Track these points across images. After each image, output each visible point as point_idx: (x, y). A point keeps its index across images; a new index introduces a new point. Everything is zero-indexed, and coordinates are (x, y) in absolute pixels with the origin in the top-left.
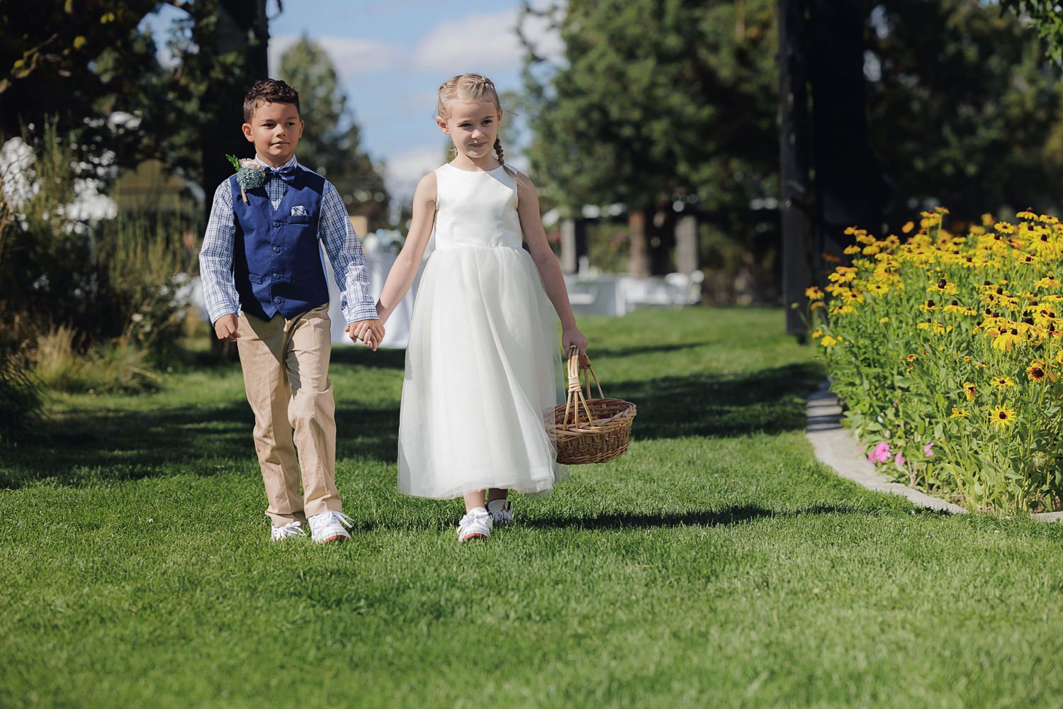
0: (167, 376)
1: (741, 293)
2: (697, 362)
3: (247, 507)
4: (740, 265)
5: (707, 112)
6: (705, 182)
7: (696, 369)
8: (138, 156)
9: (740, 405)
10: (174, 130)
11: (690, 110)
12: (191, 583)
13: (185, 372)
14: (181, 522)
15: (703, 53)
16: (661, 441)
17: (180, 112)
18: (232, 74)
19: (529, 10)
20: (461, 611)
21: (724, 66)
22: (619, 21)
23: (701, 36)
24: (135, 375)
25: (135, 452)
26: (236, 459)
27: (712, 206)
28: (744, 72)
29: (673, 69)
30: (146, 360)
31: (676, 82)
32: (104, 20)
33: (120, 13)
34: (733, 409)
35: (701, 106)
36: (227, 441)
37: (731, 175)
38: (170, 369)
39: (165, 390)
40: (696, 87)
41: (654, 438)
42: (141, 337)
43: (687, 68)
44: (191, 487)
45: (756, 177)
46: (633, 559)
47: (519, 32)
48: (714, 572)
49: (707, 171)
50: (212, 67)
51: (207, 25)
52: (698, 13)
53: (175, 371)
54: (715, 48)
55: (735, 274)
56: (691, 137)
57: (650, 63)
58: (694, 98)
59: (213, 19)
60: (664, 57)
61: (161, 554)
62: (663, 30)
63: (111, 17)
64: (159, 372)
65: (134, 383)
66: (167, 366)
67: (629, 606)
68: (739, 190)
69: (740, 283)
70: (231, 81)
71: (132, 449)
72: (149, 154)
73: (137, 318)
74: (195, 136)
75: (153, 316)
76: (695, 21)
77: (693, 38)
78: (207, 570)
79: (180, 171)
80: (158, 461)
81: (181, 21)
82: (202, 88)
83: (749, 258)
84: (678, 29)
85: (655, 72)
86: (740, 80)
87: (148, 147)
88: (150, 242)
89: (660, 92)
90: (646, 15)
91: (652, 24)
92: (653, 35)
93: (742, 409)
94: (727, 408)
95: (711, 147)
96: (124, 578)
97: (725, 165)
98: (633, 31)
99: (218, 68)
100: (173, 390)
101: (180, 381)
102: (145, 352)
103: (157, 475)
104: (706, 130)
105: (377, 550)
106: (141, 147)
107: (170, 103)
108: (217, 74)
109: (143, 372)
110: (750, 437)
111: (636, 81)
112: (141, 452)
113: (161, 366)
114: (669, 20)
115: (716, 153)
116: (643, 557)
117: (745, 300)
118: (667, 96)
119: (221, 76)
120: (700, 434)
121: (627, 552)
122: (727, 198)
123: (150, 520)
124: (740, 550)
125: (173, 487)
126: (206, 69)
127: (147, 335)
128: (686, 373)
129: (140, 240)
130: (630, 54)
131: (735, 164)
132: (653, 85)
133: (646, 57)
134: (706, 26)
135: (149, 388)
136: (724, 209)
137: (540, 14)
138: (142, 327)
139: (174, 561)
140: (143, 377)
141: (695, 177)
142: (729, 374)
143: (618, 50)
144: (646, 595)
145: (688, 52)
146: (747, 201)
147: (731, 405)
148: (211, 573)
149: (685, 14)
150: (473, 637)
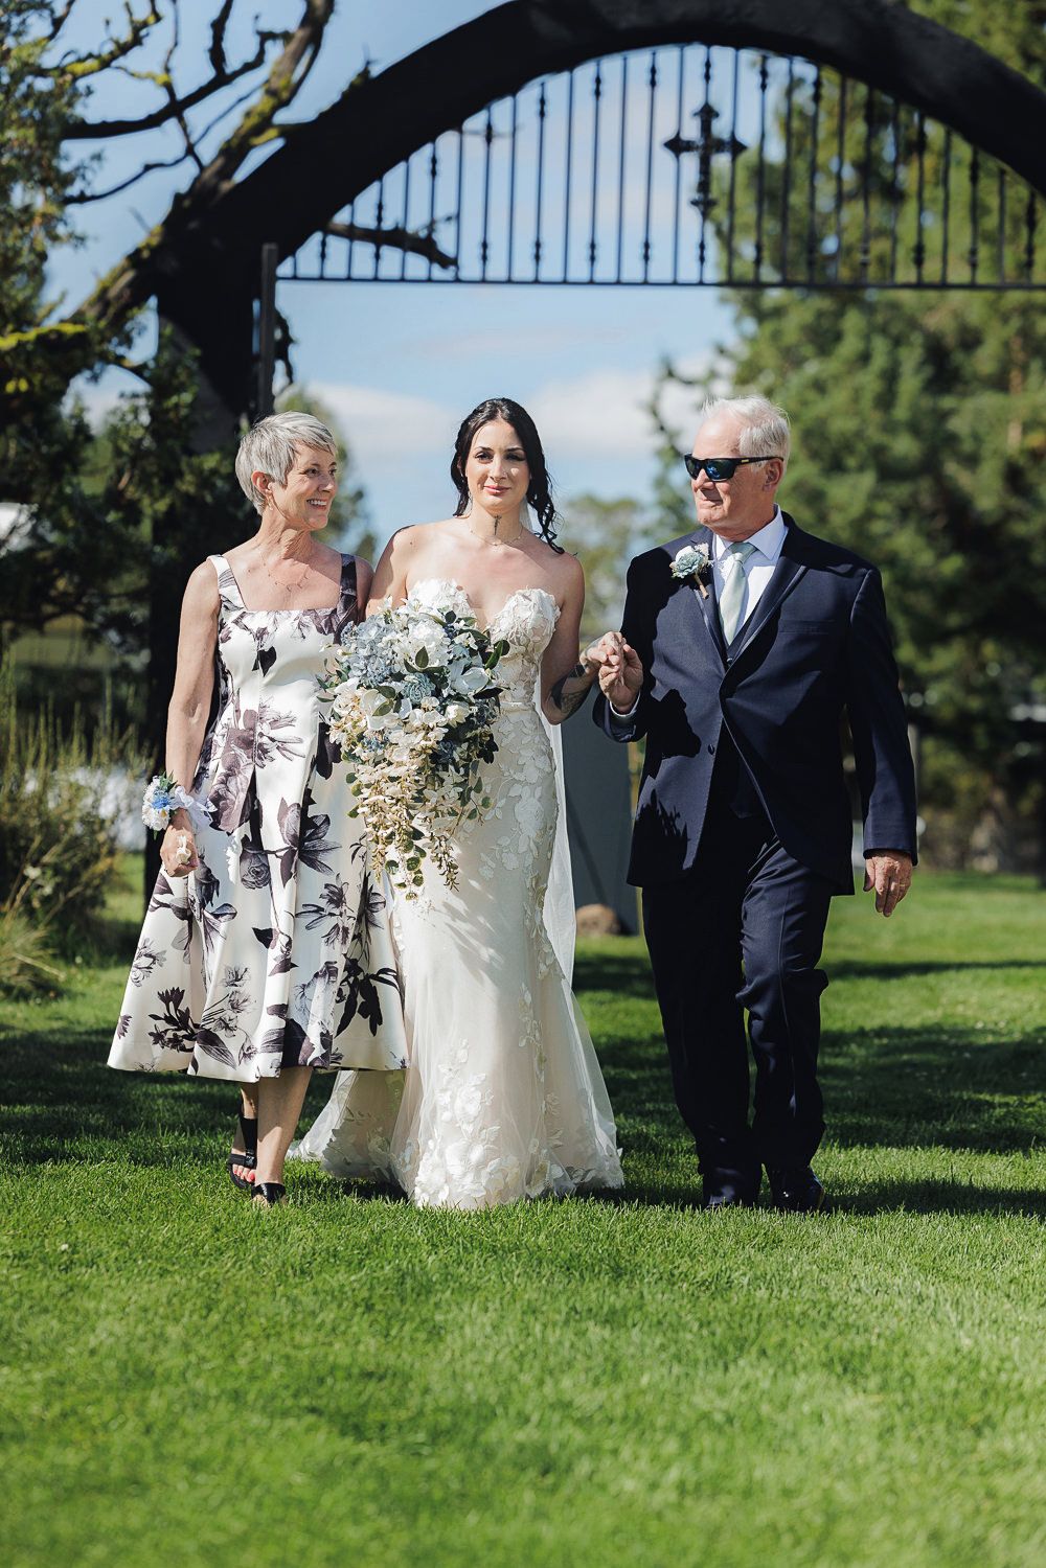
0: (73, 970)
1: (983, 853)
2: (932, 1003)
3: (217, 1230)
4: (983, 808)
5: (953, 565)
6: (939, 676)
7: (931, 1016)
8: (48, 609)
9: (1007, 1092)
10: (112, 569)
11: (925, 558)
12: (141, 1376)
13: (103, 966)
14: (114, 1254)
15: (952, 468)
16: (883, 1151)
17: (120, 541)
18: (212, 487)
19: (671, 374)
20: (584, 1467)
21: (985, 491)
22: (820, 407)
23: (952, 439)
24: (24, 967)
25: (27, 1108)
26: (192, 1134)
27: (947, 713)
28: (1015, 503)
29: (902, 491)
30: (44, 944)
31: (905, 512)
32: (10, 387)
33: (37, 378)
34: (997, 1099)
35: (942, 555)
36: (175, 1097)
37: (982, 667)
38: (79, 960)
39: (73, 996)
40: (939, 523)
41: (871, 1145)
42: (36, 904)
43: (924, 489)
44: (125, 1187)
45: (1021, 670)
46: (854, 1382)
47: (654, 411)
48: (988, 1421)
49: (946, 657)
50: (181, 475)
51: (177, 406)
52: (947, 402)
53: (88, 963)
54: (972, 461)
55: (973, 819)
56: (923, 602)
57: (868, 480)
58: (930, 537)
59: (186, 397)
60: (889, 472)
61: (87, 1316)
62: (890, 428)
63: (23, 386)
64: (61, 963)
65: (23, 982)
66: (74, 956)
67: (856, 1475)
68: (993, 689)
69: (981, 837)
70: (209, 499)
71: (23, 1103)
72: (66, 606)
73: (32, 872)
74: (143, 582)
75: (57, 870)
76: (944, 416)
77: (939, 442)
78: (164, 1352)
79: (113, 636)
80: (68, 1130)
81: (135, 396)
82: (162, 506)
83: (998, 797)
84: (914, 428)
85: (875, 496)
86: (1009, 515)
87: (64, 594)
88: (62, 751)
89: (878, 527)
90: (867, 401)
91: (876, 417)
92: (875, 435)
93: (1013, 1099)
94: (986, 1097)
95: (954, 620)
96: (29, 1358)
97: (975, 649)
98: (842, 425)
99: (189, 478)
100: (83, 995)
101: (93, 979)
102: (40, 933)
103: (65, 1157)
104: (949, 595)
105: (436, 1333)
106: (53, 593)
107: (108, 527)
108: (187, 485)
109: (38, 964)
110: (1027, 1154)
111: (841, 509)
112: (38, 1109)
113: (65, 954)
114: (901, 412)
115: (961, 631)
116: (873, 1382)
117: (988, 864)
118: (888, 535)
119: (192, 490)
120: (947, 1146)
121: (845, 1370)
122: (975, 704)
123: (64, 1247)
124: (1028, 1381)
125: (96, 1183)
126: (169, 478)
127: (46, 900)
128: (913, 1022)
129: (44, 746)
130: (835, 466)
131: (989, 649)
132: (869, 515)
133: (861, 469)
134: (959, 425)
135: (46, 989)
136: (965, 719)
137: (689, 383)
138: (40, 887)
139: (107, 1331)
140: (36, 973)
141: (923, 667)
142: (984, 1031)
143: (814, 455)
144: (880, 1458)
145: (929, 466)
146: (1005, 709)
147: (992, 1093)
148: (170, 1359)
149: (926, 402)
150: (608, 1522)
